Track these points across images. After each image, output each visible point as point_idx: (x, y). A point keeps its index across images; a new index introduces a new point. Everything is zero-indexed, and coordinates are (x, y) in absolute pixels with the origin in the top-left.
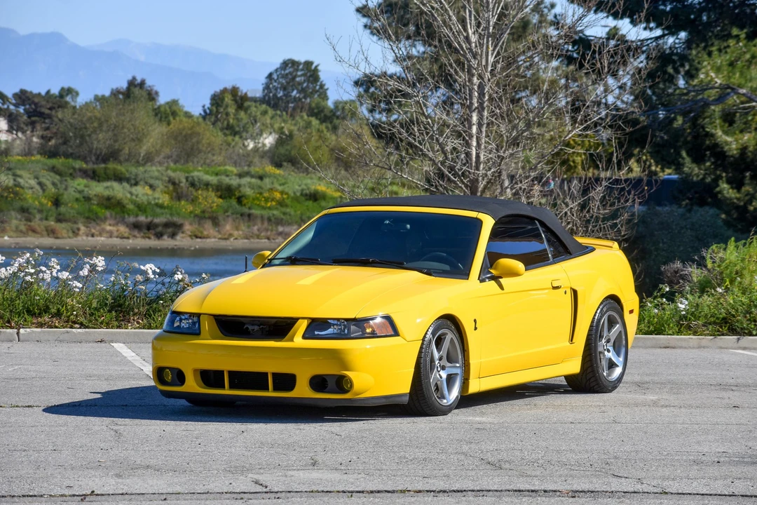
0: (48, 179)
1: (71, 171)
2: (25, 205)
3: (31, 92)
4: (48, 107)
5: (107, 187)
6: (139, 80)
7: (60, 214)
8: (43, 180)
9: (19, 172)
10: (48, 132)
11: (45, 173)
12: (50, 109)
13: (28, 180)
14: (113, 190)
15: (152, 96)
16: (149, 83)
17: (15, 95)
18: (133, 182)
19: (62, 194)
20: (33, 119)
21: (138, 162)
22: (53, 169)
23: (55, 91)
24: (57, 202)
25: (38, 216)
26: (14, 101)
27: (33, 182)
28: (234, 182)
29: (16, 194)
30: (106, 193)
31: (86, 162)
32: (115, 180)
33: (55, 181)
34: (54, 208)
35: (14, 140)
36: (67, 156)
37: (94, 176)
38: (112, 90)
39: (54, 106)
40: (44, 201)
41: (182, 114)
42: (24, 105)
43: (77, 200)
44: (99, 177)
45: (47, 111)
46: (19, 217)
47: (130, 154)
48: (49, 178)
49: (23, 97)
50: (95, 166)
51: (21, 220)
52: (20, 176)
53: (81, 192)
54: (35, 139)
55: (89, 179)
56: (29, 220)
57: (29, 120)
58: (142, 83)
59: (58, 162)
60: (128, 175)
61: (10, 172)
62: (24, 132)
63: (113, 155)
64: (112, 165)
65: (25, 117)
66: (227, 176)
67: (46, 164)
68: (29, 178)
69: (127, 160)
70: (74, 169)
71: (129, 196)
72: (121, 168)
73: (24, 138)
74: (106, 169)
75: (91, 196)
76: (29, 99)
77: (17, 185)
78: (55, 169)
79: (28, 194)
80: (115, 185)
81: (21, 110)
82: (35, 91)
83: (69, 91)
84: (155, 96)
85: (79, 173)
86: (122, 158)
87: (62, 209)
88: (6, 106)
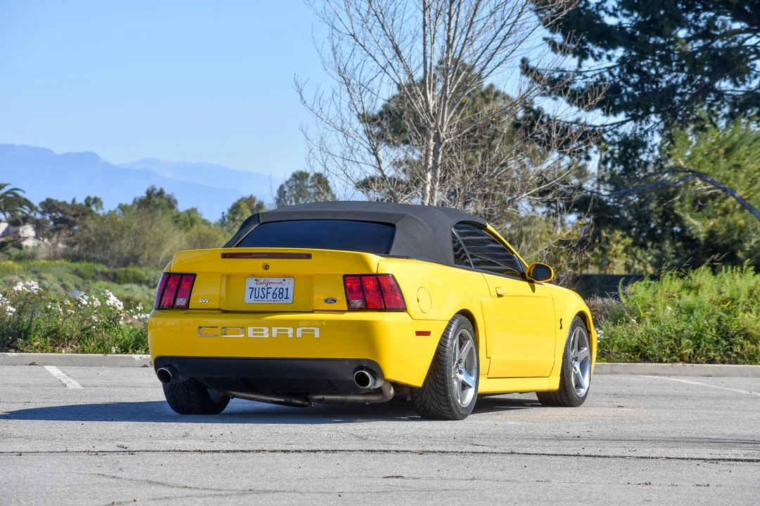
1: (93, 274)
3: (57, 201)
4: (73, 214)
5: (127, 289)
6: (158, 189)
8: (67, 283)
9: (43, 275)
10: (72, 238)
11: (68, 275)
12: (75, 216)
13: (52, 283)
14: (133, 292)
15: (171, 203)
16: (167, 192)
17: (43, 204)
18: (152, 284)
20: (59, 225)
21: (157, 266)
22: (76, 273)
23: (81, 200)
26: (40, 209)
27: (57, 285)
30: (127, 295)
31: (108, 266)
32: (135, 282)
33: (78, 283)
35: (39, 245)
36: (89, 260)
37: (115, 279)
38: (135, 199)
39: (79, 213)
41: (200, 222)
42: (50, 212)
44: (119, 279)
45: (72, 219)
47: (149, 258)
48: (72, 280)
49: (49, 205)
50: (116, 270)
52: (46, 279)
54: (60, 245)
55: (110, 282)
57: (55, 227)
58: (161, 193)
59: (81, 266)
60: (146, 278)
61: (35, 275)
62: (50, 238)
63: (134, 259)
64: (132, 269)
65: (52, 223)
67: (69, 268)
68: (54, 281)
69: (145, 264)
70: (96, 272)
71: (147, 297)
72: (141, 271)
73: (50, 244)
74: (126, 272)
76: (55, 207)
78: (78, 273)
80: (135, 287)
81: (47, 217)
82: (61, 200)
83: (96, 200)
84: (174, 204)
85: (100, 276)
86: (141, 262)
88: (32, 214)
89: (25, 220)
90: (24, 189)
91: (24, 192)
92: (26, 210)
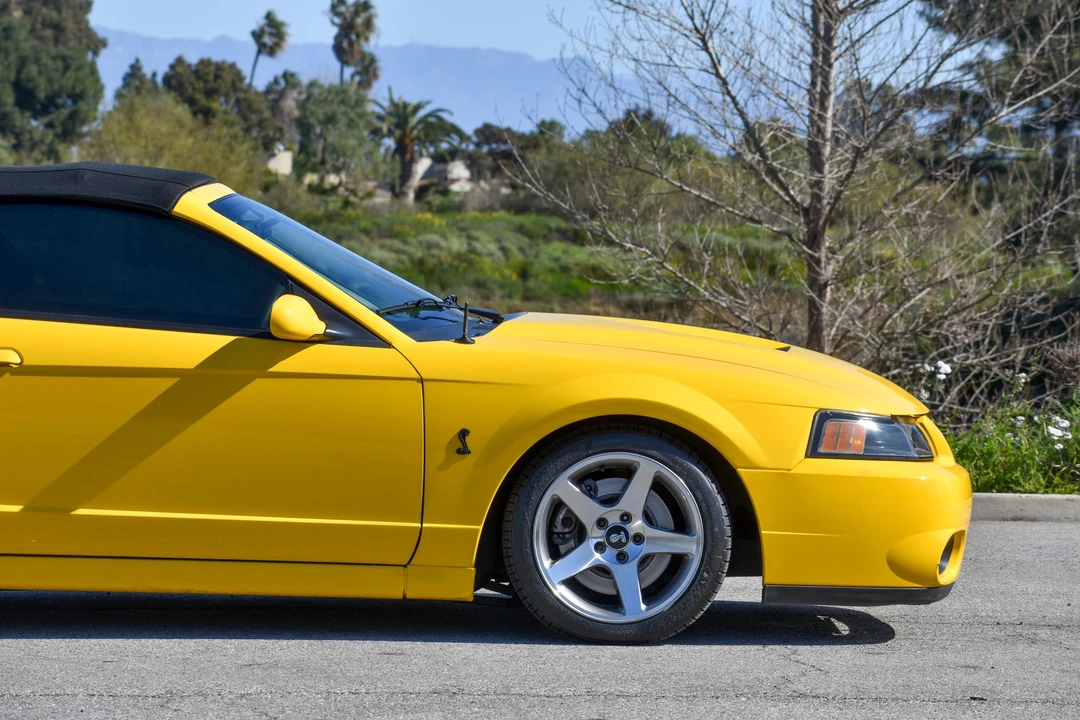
0: (513, 242)
1: (545, 232)
2: (481, 277)
3: (497, 127)
4: (521, 145)
5: (593, 253)
6: (645, 109)
7: (528, 290)
8: (508, 244)
9: (475, 233)
11: (509, 234)
12: (524, 148)
13: (487, 245)
14: (600, 256)
15: (662, 129)
16: (657, 114)
17: (478, 132)
19: (531, 264)
20: (500, 162)
22: (521, 230)
24: (524, 274)
25: (499, 293)
26: (474, 139)
27: (493, 247)
28: (764, 245)
29: (470, 263)
30: (593, 261)
31: (566, 221)
32: (604, 244)
33: (524, 245)
34: (520, 282)
35: (473, 191)
36: (540, 212)
37: (577, 238)
38: (610, 123)
39: (529, 144)
40: (507, 272)
41: (701, 153)
42: (488, 143)
43: (552, 271)
44: (583, 239)
46: (473, 293)
48: (515, 241)
49: (488, 133)
50: (578, 225)
51: (475, 298)
52: (477, 239)
53: (557, 260)
54: (504, 190)
55: (569, 243)
56: (486, 298)
57: (494, 164)
58: (648, 115)
59: (528, 220)
61: (464, 234)
62: (488, 180)
65: (490, 159)
66: (757, 238)
67: (511, 222)
68: (489, 242)
70: (549, 228)
71: (621, 265)
73: (488, 188)
75: (570, 265)
76: (495, 136)
77: (473, 251)
78: (524, 230)
79: (487, 263)
80: (603, 249)
81: (484, 150)
82: (505, 125)
83: (554, 125)
85: (555, 235)
87: (531, 283)
88: (464, 146)
89: (453, 154)
90: (451, 109)
91: (451, 113)
92: (455, 140)
